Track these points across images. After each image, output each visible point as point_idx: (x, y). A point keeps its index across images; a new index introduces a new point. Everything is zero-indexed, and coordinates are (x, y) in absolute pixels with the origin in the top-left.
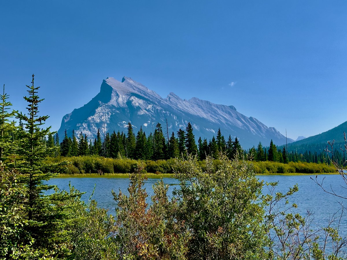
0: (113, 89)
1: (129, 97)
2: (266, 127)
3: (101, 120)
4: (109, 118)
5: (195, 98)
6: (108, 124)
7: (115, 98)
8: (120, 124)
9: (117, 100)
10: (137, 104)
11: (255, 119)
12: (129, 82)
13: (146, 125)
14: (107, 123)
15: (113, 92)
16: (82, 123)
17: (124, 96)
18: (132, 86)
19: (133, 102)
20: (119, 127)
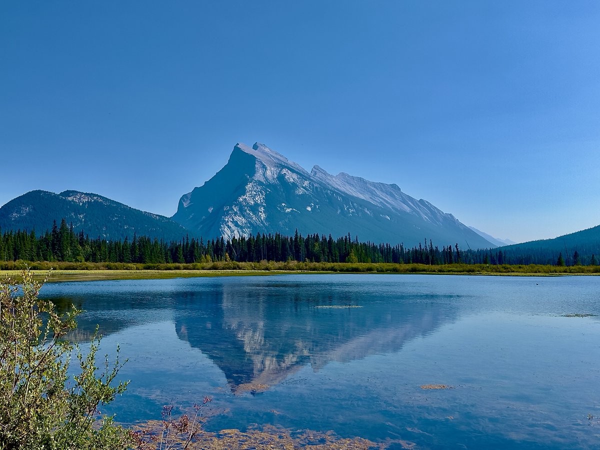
0: (256, 158)
1: (280, 169)
2: (443, 213)
3: (255, 202)
4: (264, 199)
5: (343, 174)
7: (260, 172)
8: (280, 207)
9: (264, 174)
10: (292, 180)
11: (427, 202)
12: (265, 151)
13: (309, 209)
14: (263, 206)
15: (256, 162)
16: (231, 206)
17: (272, 169)
18: (268, 156)
19: (286, 177)
20: (279, 211)
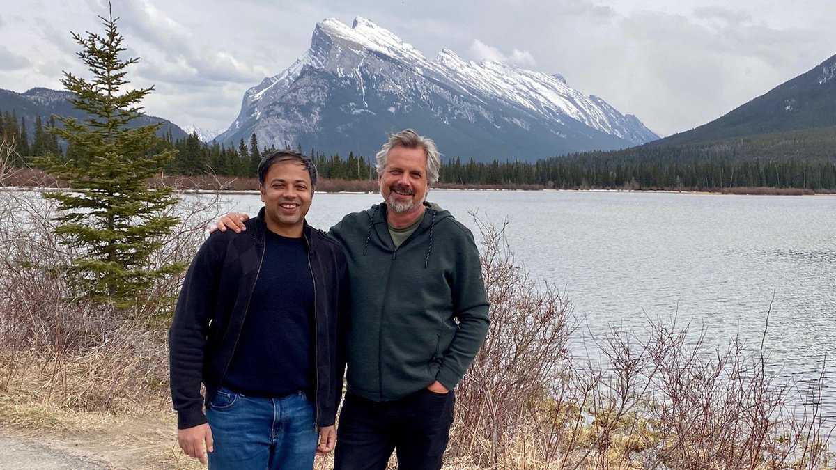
3: (309, 100)
4: (324, 96)
6: (322, 107)
7: (336, 59)
8: (345, 108)
9: (341, 62)
10: (378, 71)
13: (392, 110)
15: (333, 46)
17: (353, 56)
19: (370, 68)
20: (343, 112)
